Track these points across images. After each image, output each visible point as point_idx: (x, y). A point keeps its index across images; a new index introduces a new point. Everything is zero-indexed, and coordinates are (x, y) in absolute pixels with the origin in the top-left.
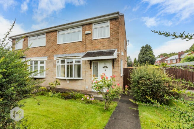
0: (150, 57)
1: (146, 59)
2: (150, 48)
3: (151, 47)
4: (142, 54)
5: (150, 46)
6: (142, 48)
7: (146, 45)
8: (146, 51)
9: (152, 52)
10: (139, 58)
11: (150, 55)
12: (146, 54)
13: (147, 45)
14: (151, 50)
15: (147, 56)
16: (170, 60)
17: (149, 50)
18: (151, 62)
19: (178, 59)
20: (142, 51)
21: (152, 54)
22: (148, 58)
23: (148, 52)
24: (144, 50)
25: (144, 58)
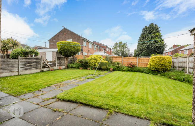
0: (156, 42)
1: (148, 45)
2: (157, 29)
3: (158, 27)
4: (143, 38)
5: (157, 25)
6: (144, 29)
7: (150, 24)
8: (150, 34)
9: (159, 34)
11: (156, 39)
12: (150, 37)
13: (152, 25)
14: (158, 32)
15: (151, 40)
16: (189, 50)
17: (154, 31)
18: (158, 50)
20: (144, 34)
21: (160, 37)
22: (152, 44)
23: (152, 35)
24: (146, 32)
25: (146, 45)
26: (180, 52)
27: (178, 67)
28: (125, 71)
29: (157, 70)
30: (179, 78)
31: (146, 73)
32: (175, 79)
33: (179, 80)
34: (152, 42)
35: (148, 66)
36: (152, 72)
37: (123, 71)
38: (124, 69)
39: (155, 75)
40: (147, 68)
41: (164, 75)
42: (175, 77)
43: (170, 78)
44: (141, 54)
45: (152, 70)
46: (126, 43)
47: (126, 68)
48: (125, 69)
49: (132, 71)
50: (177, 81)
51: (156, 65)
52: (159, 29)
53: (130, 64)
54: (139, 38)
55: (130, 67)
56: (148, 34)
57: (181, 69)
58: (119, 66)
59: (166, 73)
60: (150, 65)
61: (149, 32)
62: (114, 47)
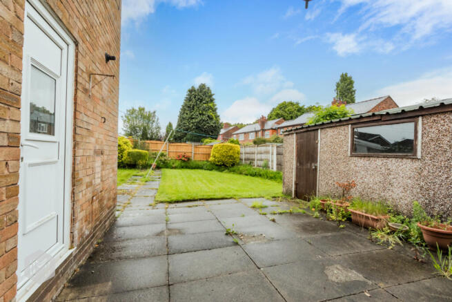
0: (211, 119)
1: (198, 122)
2: (211, 96)
3: (212, 93)
4: (189, 107)
5: (210, 88)
6: (190, 91)
8: (201, 102)
9: (214, 105)
10: (182, 119)
11: (210, 113)
12: (201, 108)
13: (203, 86)
14: (212, 101)
15: (203, 115)
16: (245, 133)
17: (207, 99)
19: (259, 131)
20: (190, 100)
21: (214, 111)
22: (204, 121)
23: (205, 105)
24: (195, 98)
25: (194, 121)
26: (235, 136)
27: (245, 160)
28: (175, 168)
29: (223, 165)
30: (251, 172)
31: (208, 169)
32: (247, 175)
33: (251, 175)
34: (205, 118)
35: (211, 159)
36: (217, 167)
37: (172, 168)
38: (174, 166)
39: (222, 171)
40: (207, 161)
41: (234, 171)
42: (246, 172)
43: (241, 173)
44: (185, 136)
45: (217, 165)
46: (154, 112)
47: (177, 163)
48: (176, 165)
49: (187, 167)
50: (249, 177)
51: (224, 156)
52: (214, 97)
53: (184, 156)
54: (181, 107)
55: (184, 161)
56: (198, 102)
57: (248, 162)
58: (165, 160)
59: (235, 168)
60: (214, 157)
61: (199, 99)
62: (126, 117)
